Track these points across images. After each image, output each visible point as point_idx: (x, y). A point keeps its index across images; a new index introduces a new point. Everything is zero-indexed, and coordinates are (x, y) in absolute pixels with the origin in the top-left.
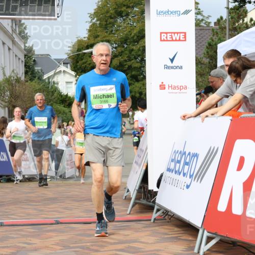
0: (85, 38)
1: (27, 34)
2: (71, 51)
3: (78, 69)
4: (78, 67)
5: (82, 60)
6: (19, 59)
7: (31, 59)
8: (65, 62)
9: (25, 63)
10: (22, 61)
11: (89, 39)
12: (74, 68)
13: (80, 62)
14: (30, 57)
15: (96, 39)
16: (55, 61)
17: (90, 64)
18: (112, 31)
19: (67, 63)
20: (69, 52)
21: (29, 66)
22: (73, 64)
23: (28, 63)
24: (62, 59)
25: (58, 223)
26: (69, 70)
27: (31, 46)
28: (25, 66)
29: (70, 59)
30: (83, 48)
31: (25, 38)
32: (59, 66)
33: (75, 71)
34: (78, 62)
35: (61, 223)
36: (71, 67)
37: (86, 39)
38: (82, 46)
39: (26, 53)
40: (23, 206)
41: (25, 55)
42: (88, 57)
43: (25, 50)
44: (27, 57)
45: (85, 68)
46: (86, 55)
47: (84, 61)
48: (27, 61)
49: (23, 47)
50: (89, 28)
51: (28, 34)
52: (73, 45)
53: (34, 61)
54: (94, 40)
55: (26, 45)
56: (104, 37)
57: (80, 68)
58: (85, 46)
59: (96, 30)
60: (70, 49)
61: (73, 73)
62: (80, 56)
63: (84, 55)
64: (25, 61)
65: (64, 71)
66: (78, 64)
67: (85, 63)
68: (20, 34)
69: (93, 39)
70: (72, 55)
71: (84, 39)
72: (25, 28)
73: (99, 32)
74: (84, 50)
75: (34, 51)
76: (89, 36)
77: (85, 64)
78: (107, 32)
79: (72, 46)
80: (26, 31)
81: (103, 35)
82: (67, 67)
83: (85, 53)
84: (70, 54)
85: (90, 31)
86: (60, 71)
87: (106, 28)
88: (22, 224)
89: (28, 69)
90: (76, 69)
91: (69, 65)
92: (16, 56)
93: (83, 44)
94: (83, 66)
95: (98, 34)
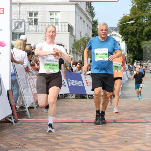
0: (128, 15)
2: (120, 22)
3: (123, 33)
4: (124, 32)
5: (126, 28)
6: (89, 27)
8: (116, 29)
9: (93, 30)
10: (91, 29)
11: (130, 15)
12: (121, 32)
13: (125, 29)
14: (96, 26)
15: (135, 15)
16: (110, 28)
17: (131, 30)
18: (145, 10)
19: (117, 30)
20: (119, 23)
21: (95, 32)
22: (121, 30)
24: (114, 28)
25: (115, 122)
26: (118, 34)
28: (93, 31)
30: (127, 21)
31: (93, 15)
32: (112, 32)
33: (122, 35)
34: (123, 29)
35: (117, 122)
36: (119, 32)
37: (129, 15)
38: (126, 20)
39: (93, 24)
41: (93, 25)
42: (130, 26)
43: (93, 22)
44: (94, 26)
45: (127, 33)
46: (129, 25)
47: (127, 28)
48: (94, 28)
51: (95, 13)
52: (121, 19)
54: (134, 16)
55: (93, 19)
56: (140, 14)
57: (125, 32)
58: (128, 19)
59: (135, 10)
60: (119, 21)
61: (121, 36)
62: (125, 26)
64: (93, 28)
65: (115, 35)
66: (124, 30)
67: (128, 30)
68: (90, 12)
69: (133, 15)
70: (120, 25)
72: (93, 9)
73: (137, 11)
75: (98, 23)
77: (128, 31)
78: (141, 11)
79: (120, 20)
80: (94, 11)
82: (117, 32)
83: (129, 24)
84: (119, 24)
85: (131, 10)
86: (113, 35)
87: (141, 9)
89: (94, 34)
90: (122, 33)
91: (118, 31)
92: (88, 25)
93: (127, 18)
94: (126, 31)
95: (136, 12)
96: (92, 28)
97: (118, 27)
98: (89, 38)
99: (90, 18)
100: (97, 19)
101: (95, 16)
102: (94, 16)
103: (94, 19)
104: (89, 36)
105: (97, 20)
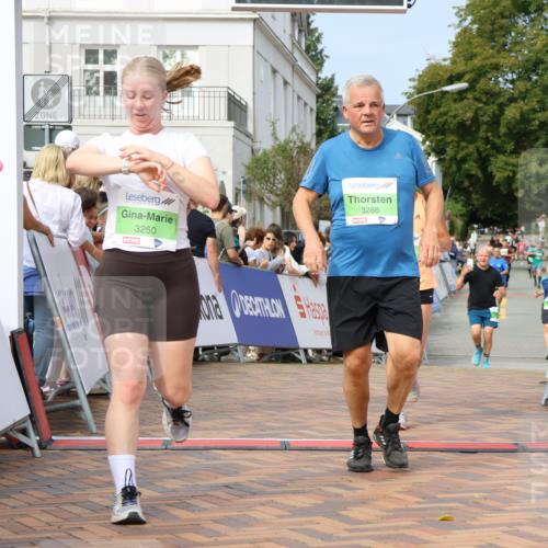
0: (445, 60)
1: (321, 52)
2: (414, 88)
3: (429, 127)
4: (430, 122)
5: (438, 107)
6: (305, 104)
7: (329, 105)
8: (402, 112)
9: (317, 113)
10: (312, 110)
11: (453, 62)
12: (421, 124)
13: (433, 112)
14: (328, 100)
15: (469, 62)
17: (455, 117)
18: (505, 45)
19: (406, 115)
20: (412, 91)
21: (325, 120)
22: (419, 117)
23: (322, 112)
24: (395, 107)
26: (408, 128)
27: (330, 76)
28: (318, 119)
29: (411, 107)
30: (439, 82)
31: (317, 59)
32: (389, 121)
33: (422, 132)
34: (428, 112)
36: (414, 122)
37: (447, 63)
38: (439, 78)
39: (319, 91)
40: (326, 412)
41: (318, 97)
42: (451, 102)
43: (317, 84)
44: (320, 100)
45: (443, 126)
46: (447, 96)
47: (442, 110)
48: (321, 108)
49: (313, 78)
50: (454, 40)
51: (324, 53)
52: (420, 76)
53: (336, 109)
54: (466, 64)
55: (319, 75)
56: (487, 58)
57: (435, 124)
58: (446, 77)
59: (470, 43)
60: (415, 83)
61: (419, 136)
62: (434, 100)
63: (442, 97)
64: (318, 109)
66: (429, 117)
67: (445, 114)
68: (308, 49)
69: (463, 62)
70: (416, 96)
71: (443, 63)
72: (318, 40)
73: (476, 47)
74: (444, 86)
75: (337, 89)
76: (455, 55)
77: (445, 118)
78: (493, 48)
79: (416, 78)
80: (320, 47)
81: (485, 54)
82: (405, 123)
83: (447, 92)
84: (412, 95)
85: (456, 45)
87: (492, 39)
88: (329, 446)
89: (322, 127)
90: (425, 127)
91: (409, 120)
92: (299, 98)
93: (441, 73)
94: (440, 120)
95: (474, 50)
96: (315, 108)
97: (409, 103)
98: (303, 143)
99: (308, 70)
100: (333, 76)
101: (325, 64)
102: (321, 64)
103: (322, 75)
104: (304, 136)
105: (332, 80)
